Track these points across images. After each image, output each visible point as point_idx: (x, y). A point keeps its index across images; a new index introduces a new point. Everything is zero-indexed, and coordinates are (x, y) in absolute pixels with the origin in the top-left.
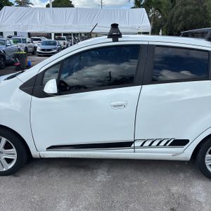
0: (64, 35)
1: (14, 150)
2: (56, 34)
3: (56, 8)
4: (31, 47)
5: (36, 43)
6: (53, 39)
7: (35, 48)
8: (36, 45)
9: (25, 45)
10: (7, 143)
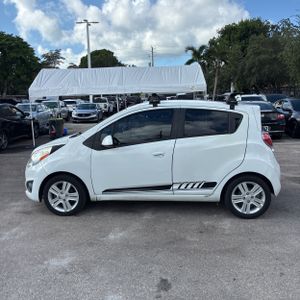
0: (104, 96)
1: (76, 194)
2: (94, 96)
3: (97, 69)
4: (64, 112)
5: (70, 108)
6: (91, 101)
7: (70, 113)
8: (71, 109)
9: (57, 110)
10: (71, 188)
